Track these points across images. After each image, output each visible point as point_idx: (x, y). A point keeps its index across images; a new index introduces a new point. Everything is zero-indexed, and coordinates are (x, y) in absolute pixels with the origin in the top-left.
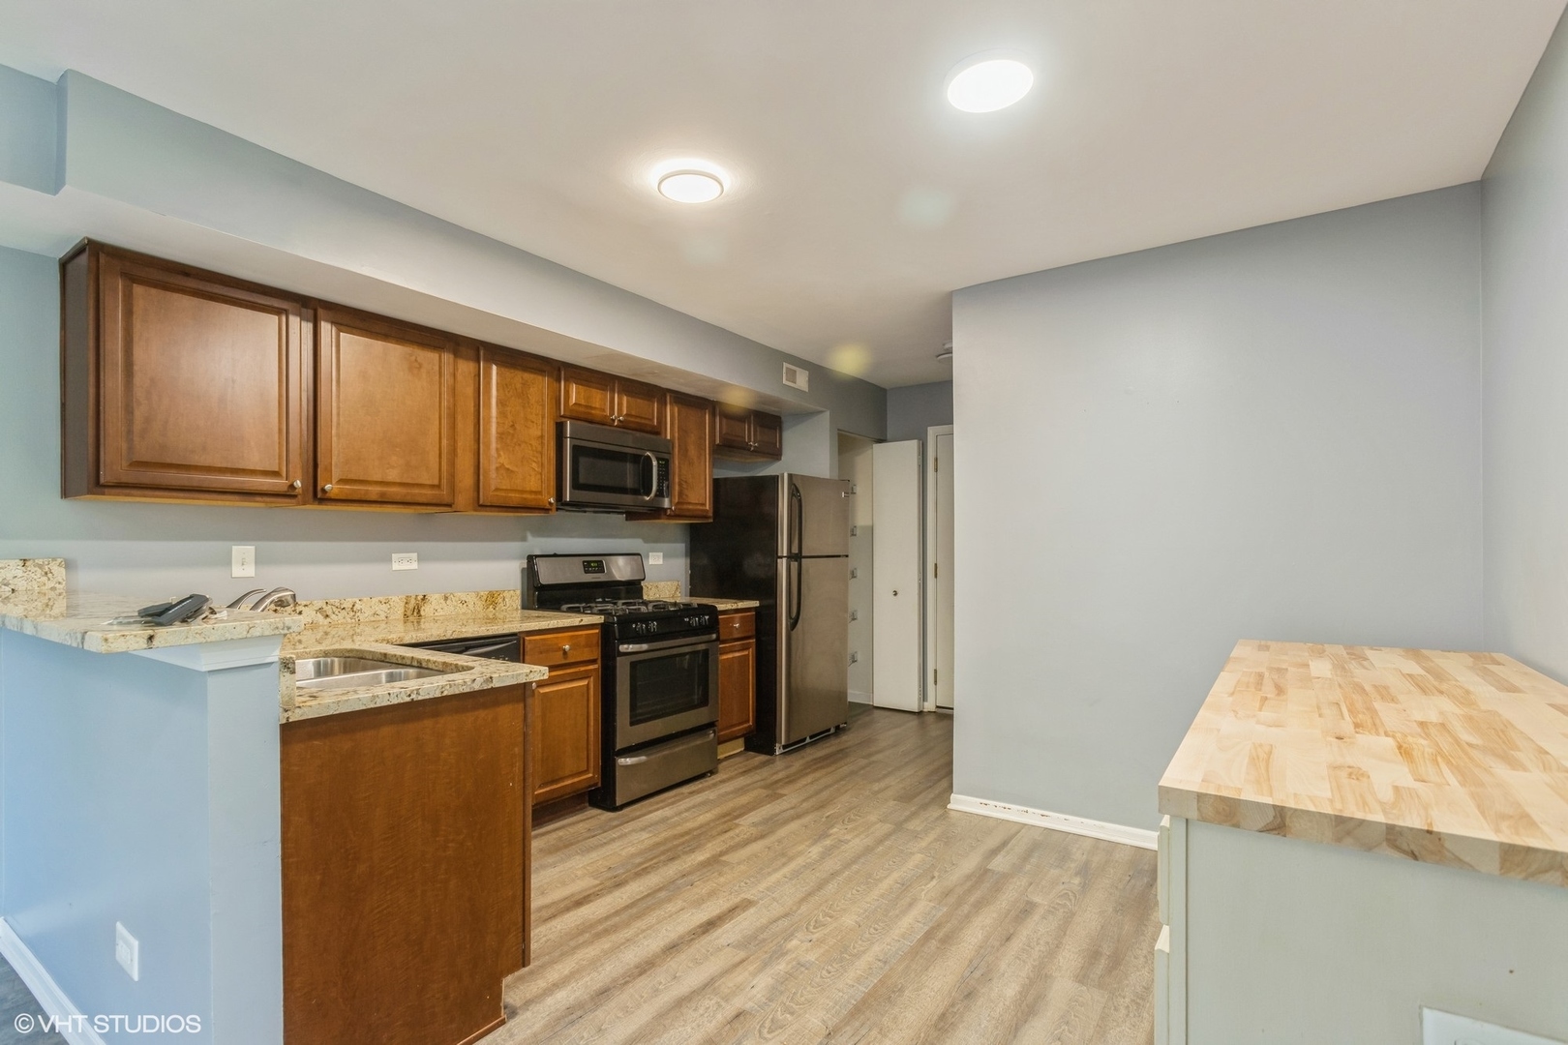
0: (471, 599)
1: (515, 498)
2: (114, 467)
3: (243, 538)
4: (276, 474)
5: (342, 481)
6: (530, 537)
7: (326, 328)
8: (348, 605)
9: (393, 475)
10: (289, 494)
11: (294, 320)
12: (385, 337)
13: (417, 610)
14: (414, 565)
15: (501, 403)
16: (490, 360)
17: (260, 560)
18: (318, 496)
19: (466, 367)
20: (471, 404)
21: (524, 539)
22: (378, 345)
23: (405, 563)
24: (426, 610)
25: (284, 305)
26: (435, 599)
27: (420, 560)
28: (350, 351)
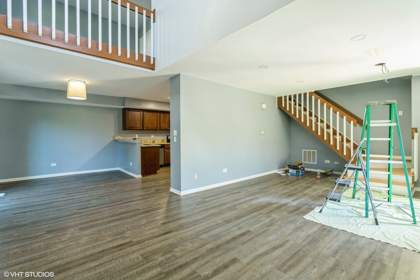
0: (160, 141)
1: (165, 129)
2: (127, 127)
3: (137, 134)
4: (140, 128)
5: (146, 128)
6: (168, 133)
7: (144, 112)
8: (147, 141)
9: (151, 127)
10: (141, 129)
11: (141, 112)
12: (150, 112)
13: (154, 142)
14: (154, 137)
15: (163, 118)
16: (161, 113)
17: (138, 136)
18: (143, 129)
19: (159, 114)
20: (159, 118)
21: (167, 134)
22: (149, 113)
23: (153, 136)
24: (155, 142)
25: (140, 111)
26: (156, 141)
27: (154, 136)
28: (146, 114)
